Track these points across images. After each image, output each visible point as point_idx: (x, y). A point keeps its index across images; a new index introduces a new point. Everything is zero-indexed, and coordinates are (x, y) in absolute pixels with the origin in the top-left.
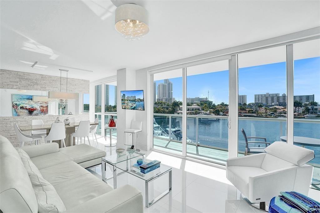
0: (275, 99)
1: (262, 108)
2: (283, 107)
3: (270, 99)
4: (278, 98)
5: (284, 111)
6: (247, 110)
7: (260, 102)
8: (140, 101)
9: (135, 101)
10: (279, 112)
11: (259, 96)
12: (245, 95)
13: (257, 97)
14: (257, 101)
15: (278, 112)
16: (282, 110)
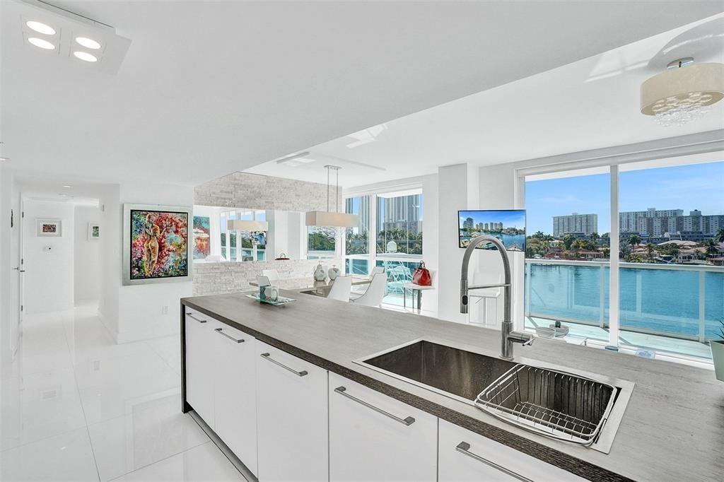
0: (672, 223)
1: (640, 245)
2: (694, 243)
3: (657, 224)
4: (680, 220)
5: (698, 252)
6: (600, 249)
7: (632, 229)
8: (515, 234)
9: (500, 232)
10: (686, 255)
11: (628, 216)
12: (593, 215)
13: (625, 218)
14: (624, 229)
15: (681, 256)
16: (692, 250)
